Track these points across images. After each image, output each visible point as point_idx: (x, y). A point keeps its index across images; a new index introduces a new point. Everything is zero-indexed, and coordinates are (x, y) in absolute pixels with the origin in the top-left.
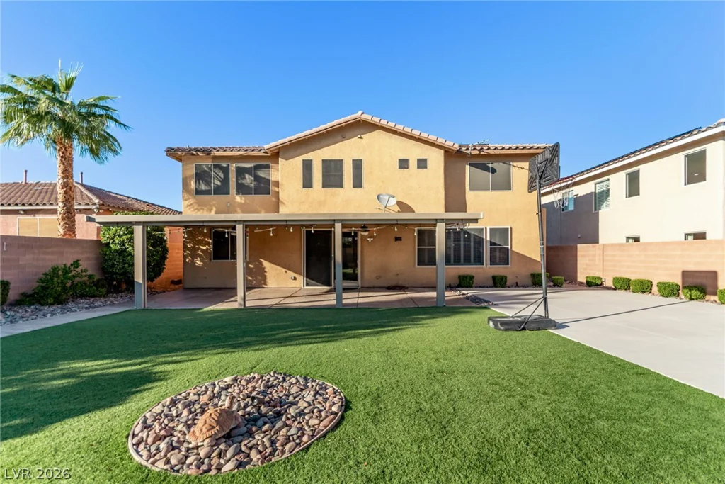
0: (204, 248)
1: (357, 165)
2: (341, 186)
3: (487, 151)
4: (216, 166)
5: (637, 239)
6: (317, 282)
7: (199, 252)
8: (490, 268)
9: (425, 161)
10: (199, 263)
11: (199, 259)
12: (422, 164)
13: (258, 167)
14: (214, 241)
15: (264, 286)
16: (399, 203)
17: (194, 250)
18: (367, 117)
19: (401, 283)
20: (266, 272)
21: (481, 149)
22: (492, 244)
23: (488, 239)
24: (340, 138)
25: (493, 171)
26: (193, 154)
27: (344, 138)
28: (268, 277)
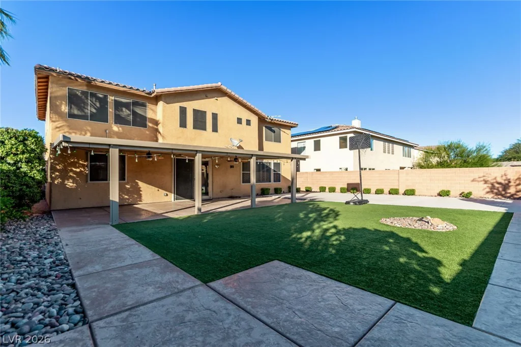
0: (78, 170)
1: (215, 117)
2: (205, 129)
3: (274, 121)
4: (93, 95)
5: (318, 170)
6: (184, 197)
7: (71, 174)
8: (273, 184)
9: (250, 121)
10: (71, 184)
11: (71, 181)
12: (248, 122)
13: (135, 104)
14: (91, 164)
15: (140, 203)
17: (64, 172)
18: (224, 87)
19: (234, 195)
20: (141, 191)
22: (274, 171)
23: (273, 168)
24: (204, 96)
25: (274, 132)
26: (70, 78)
27: (207, 97)
28: (143, 195)
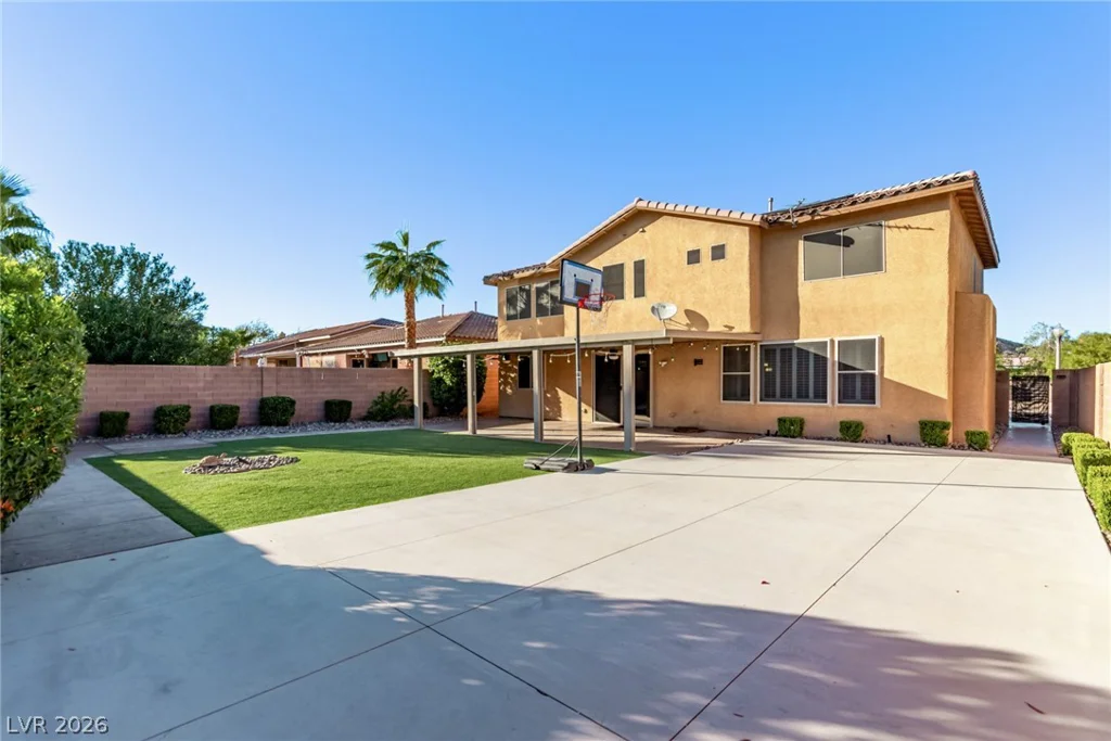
0: (513, 376)
1: (640, 267)
2: (622, 296)
3: (826, 213)
4: (520, 289)
6: (606, 415)
7: (509, 380)
8: (839, 407)
9: (722, 247)
10: (510, 391)
11: (509, 387)
12: (719, 252)
13: (552, 285)
14: (520, 369)
15: (559, 418)
16: (688, 313)
17: (505, 377)
18: (643, 204)
19: (701, 424)
20: (561, 402)
21: (814, 212)
22: (842, 366)
23: (836, 359)
24: (620, 236)
25: (848, 242)
27: (626, 236)
28: (563, 408)
